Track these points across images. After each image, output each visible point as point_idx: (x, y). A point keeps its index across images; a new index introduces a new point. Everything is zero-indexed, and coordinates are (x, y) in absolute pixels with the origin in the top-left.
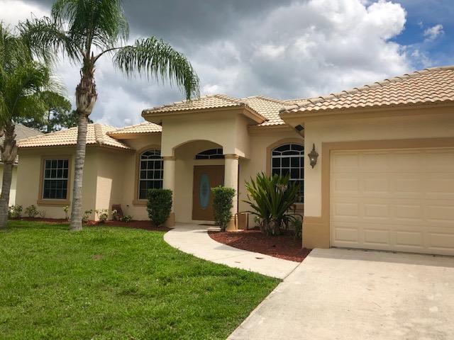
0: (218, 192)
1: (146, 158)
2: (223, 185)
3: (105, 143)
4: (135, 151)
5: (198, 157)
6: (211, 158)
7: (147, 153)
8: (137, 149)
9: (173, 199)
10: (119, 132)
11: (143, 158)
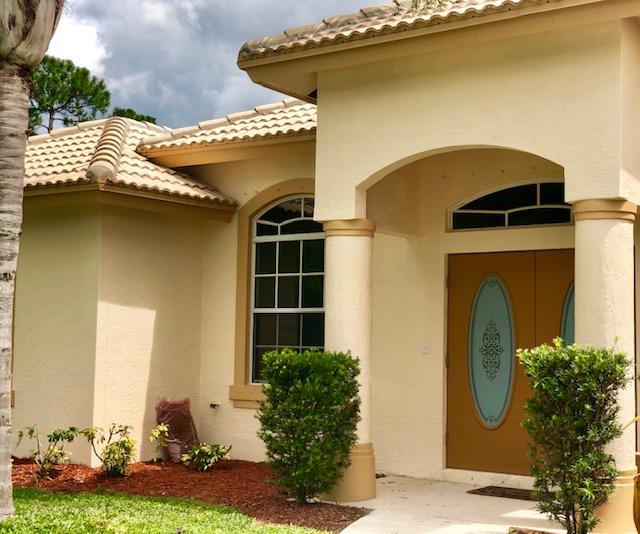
0: (549, 368)
1: (273, 231)
2: (569, 338)
3: (120, 177)
4: (235, 205)
5: (463, 221)
6: (517, 221)
7: (277, 213)
8: (243, 200)
9: (363, 393)
10: (178, 142)
11: (263, 230)
